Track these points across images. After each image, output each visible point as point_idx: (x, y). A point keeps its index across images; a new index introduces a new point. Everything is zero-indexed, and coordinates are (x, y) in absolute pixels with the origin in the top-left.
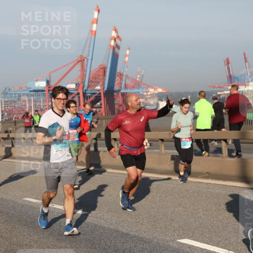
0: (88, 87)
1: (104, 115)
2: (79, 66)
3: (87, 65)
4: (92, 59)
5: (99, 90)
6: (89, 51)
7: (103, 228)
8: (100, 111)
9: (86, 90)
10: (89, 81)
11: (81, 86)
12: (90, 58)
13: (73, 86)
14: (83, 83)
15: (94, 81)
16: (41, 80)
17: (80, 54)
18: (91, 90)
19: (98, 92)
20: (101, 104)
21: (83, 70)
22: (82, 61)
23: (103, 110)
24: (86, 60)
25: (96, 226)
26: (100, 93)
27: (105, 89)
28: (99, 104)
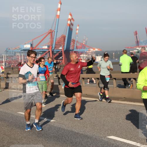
0: (55, 48)
1: (64, 64)
2: (49, 36)
3: (54, 35)
4: (57, 32)
5: (61, 50)
6: (55, 27)
7: (64, 129)
8: (62, 62)
9: (53, 50)
10: (55, 44)
11: (51, 47)
12: (56, 31)
13: (46, 47)
14: (52, 45)
15: (58, 44)
16: (28, 44)
17: (50, 29)
18: (57, 50)
19: (61, 51)
20: (62, 58)
21: (52, 38)
22: (51, 32)
23: (63, 61)
24: (53, 32)
25: (60, 128)
26: (62, 52)
27: (65, 49)
28: (61, 57)
